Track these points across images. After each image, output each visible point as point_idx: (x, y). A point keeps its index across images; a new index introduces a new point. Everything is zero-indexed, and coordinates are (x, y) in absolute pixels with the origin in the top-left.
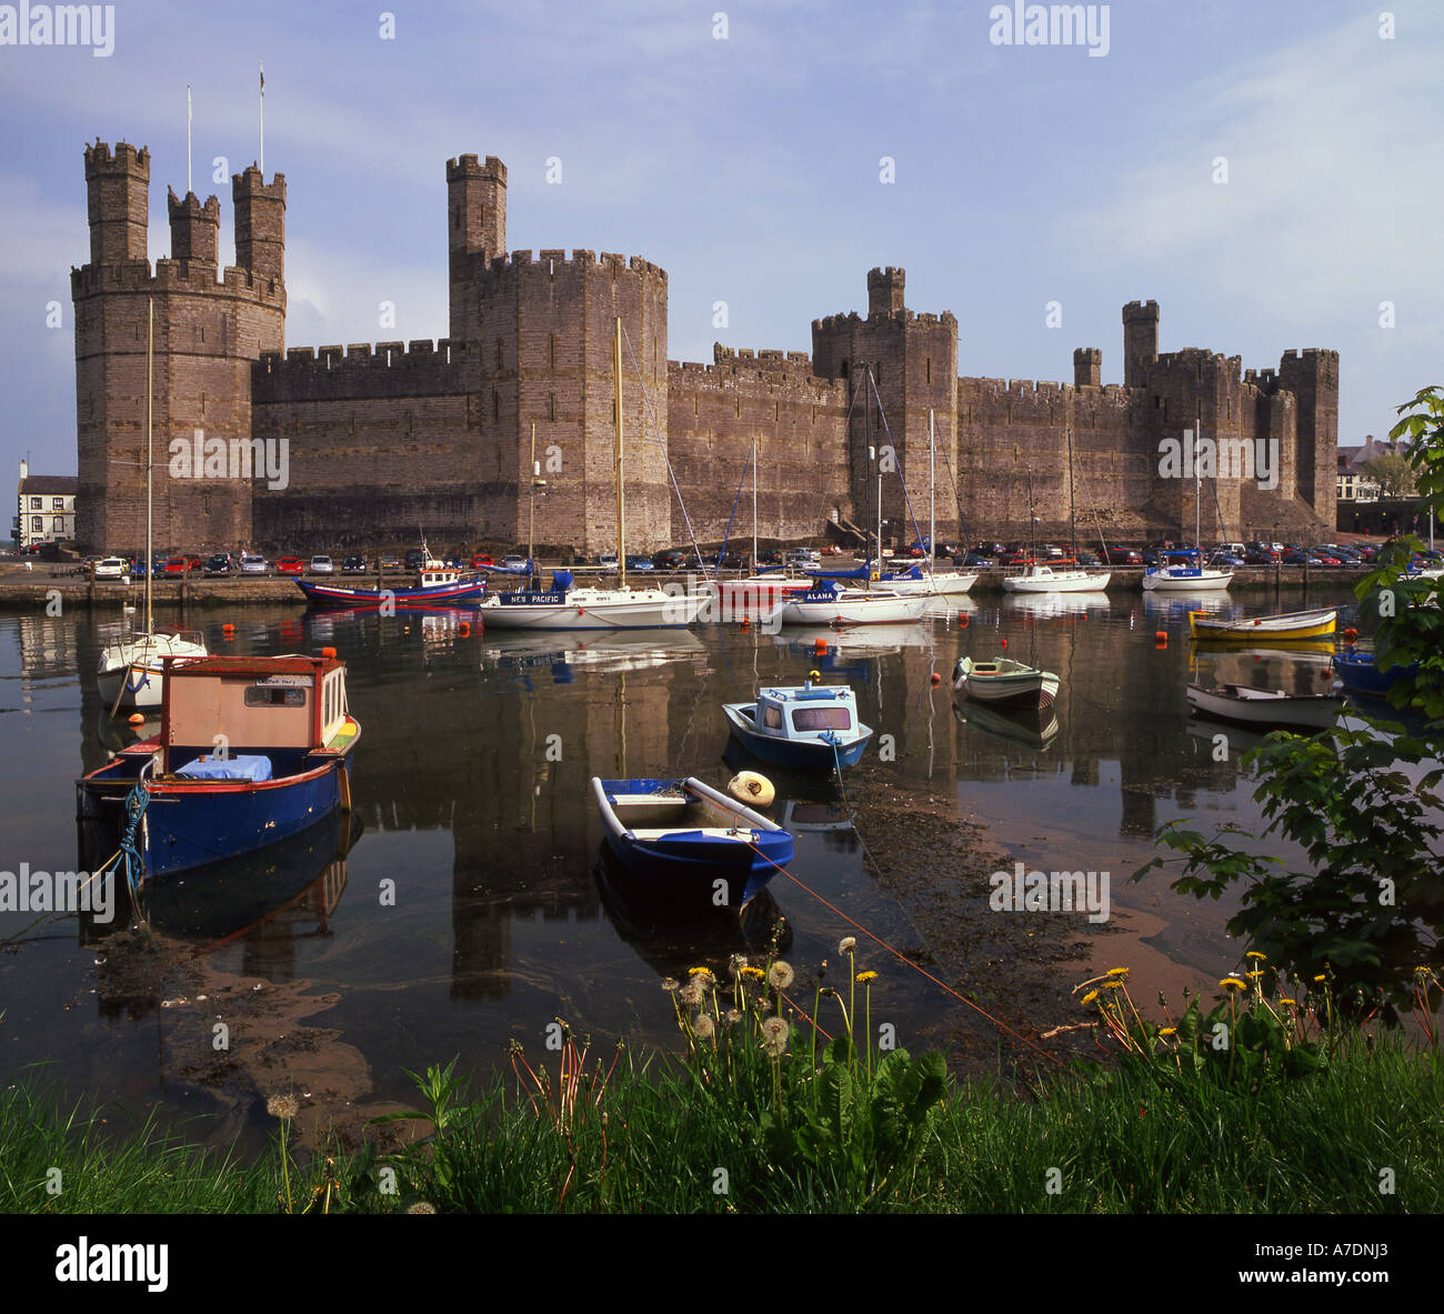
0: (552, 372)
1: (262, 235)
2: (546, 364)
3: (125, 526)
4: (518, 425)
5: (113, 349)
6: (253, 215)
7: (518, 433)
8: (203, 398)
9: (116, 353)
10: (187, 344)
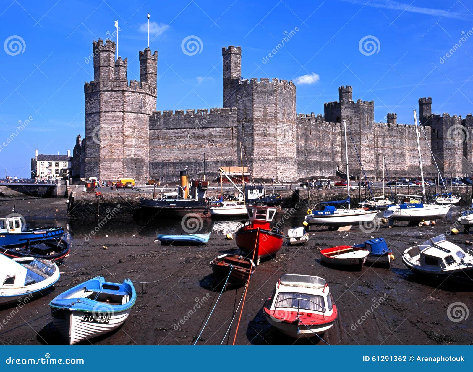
0: (265, 119)
1: (150, 72)
2: (263, 117)
3: (107, 172)
4: (253, 137)
5: (103, 110)
6: (148, 65)
7: (253, 140)
8: (135, 127)
9: (105, 112)
10: (129, 109)
